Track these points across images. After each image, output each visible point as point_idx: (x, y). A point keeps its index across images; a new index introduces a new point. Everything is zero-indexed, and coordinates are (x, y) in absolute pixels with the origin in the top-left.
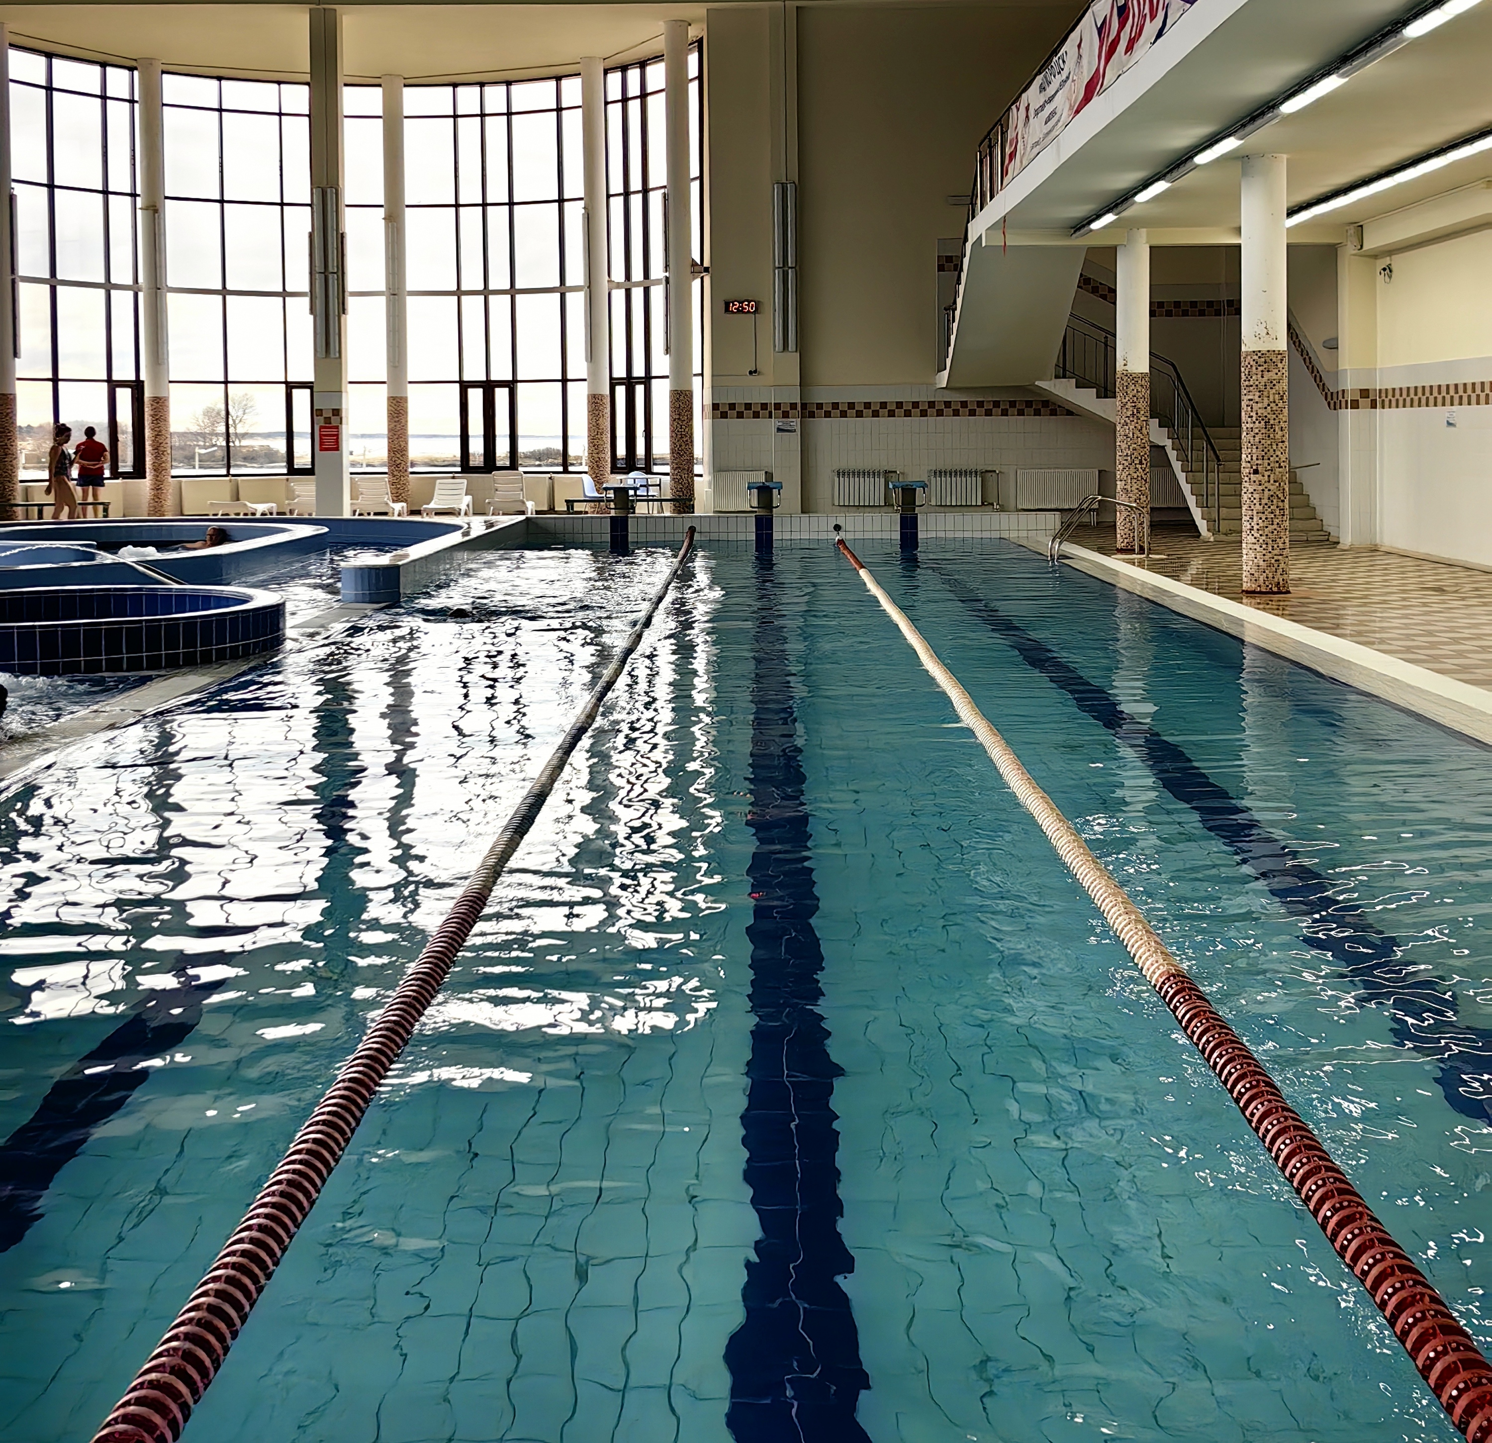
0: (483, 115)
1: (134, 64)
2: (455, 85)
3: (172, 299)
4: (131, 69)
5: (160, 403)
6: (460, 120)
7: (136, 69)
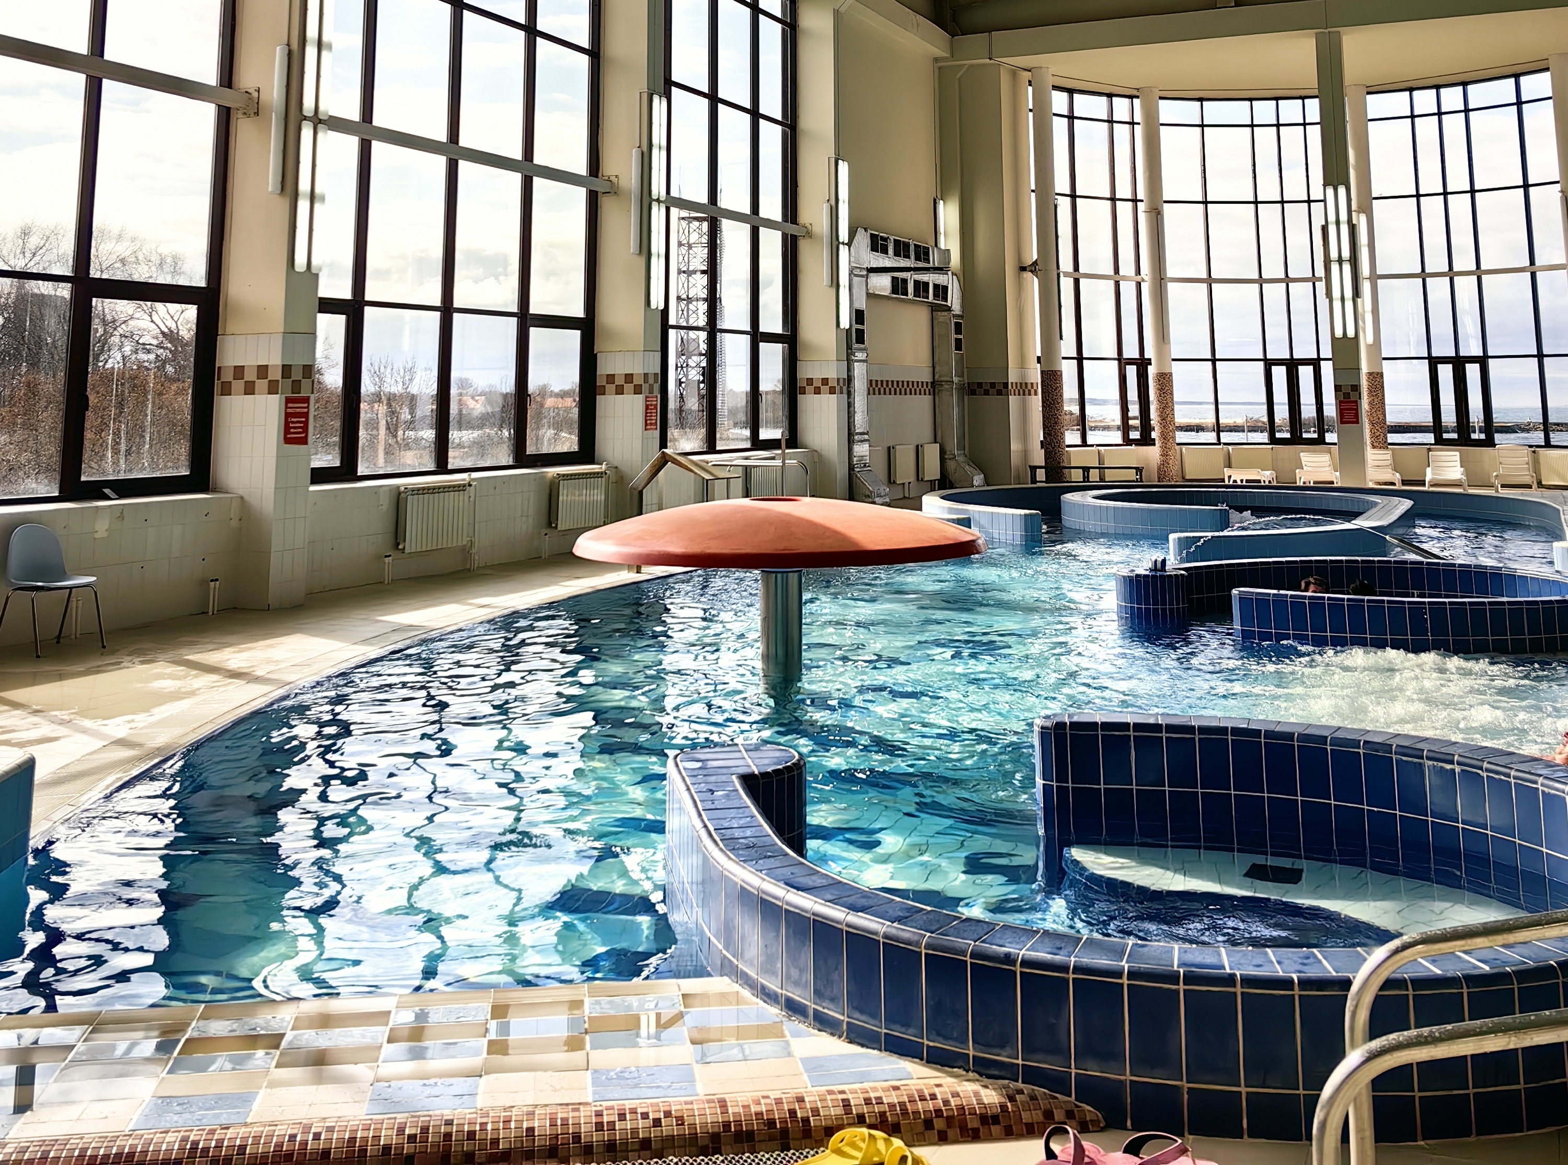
0: (1440, 114)
1: (1135, 93)
2: (1411, 90)
3: (1171, 287)
4: (1131, 97)
5: (1165, 380)
6: (1416, 119)
7: (1137, 97)
